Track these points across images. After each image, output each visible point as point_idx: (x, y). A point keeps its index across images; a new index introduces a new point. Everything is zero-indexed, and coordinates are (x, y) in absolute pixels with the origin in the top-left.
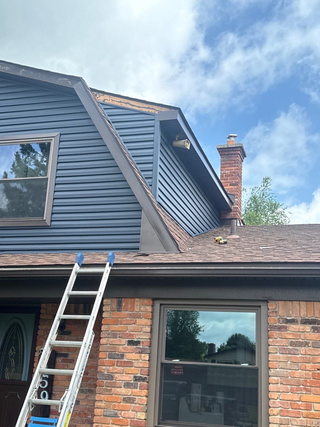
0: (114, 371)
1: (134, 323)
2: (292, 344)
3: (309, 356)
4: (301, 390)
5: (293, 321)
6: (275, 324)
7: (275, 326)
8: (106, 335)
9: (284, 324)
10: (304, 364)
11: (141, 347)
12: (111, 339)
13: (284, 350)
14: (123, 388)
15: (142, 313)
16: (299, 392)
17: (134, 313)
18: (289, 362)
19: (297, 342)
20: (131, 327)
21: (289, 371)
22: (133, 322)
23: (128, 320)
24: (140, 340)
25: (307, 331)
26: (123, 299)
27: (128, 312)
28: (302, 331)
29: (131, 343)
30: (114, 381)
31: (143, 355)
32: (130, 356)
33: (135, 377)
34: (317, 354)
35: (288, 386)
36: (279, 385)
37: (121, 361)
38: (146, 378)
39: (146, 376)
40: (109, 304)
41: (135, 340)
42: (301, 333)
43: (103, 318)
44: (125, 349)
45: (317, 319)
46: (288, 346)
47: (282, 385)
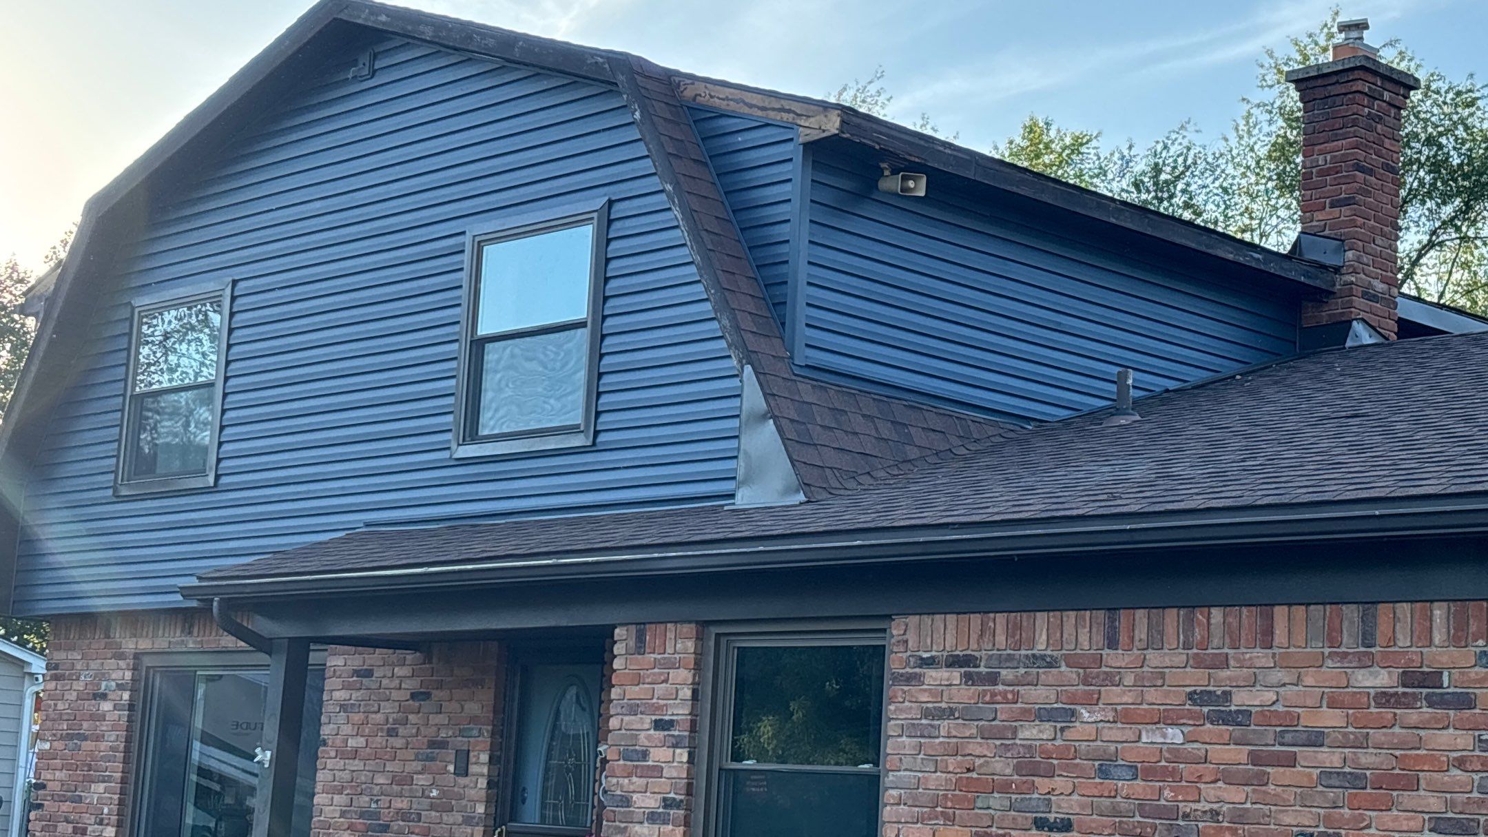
0: (632, 788)
1: (666, 681)
2: (927, 714)
3: (954, 740)
4: (937, 818)
5: (930, 663)
6: (901, 671)
7: (902, 675)
8: (619, 710)
9: (917, 670)
10: (946, 758)
11: (676, 733)
12: (626, 718)
13: (911, 730)
14: (646, 824)
15: (677, 656)
16: (933, 822)
17: (665, 658)
18: (921, 756)
19: (935, 708)
20: (660, 689)
21: (920, 775)
22: (662, 678)
23: (654, 674)
24: (674, 718)
25: (954, 682)
26: (647, 626)
27: (655, 656)
28: (946, 683)
29: (659, 725)
30: (631, 809)
31: (678, 751)
32: (659, 755)
33: (665, 799)
34: (967, 735)
35: (917, 809)
36: (902, 806)
37: (643, 766)
38: (681, 801)
39: (682, 797)
40: (624, 637)
41: (667, 718)
42: (945, 688)
43: (615, 671)
44: (649, 738)
45: (973, 653)
46: (921, 719)
47: (906, 808)
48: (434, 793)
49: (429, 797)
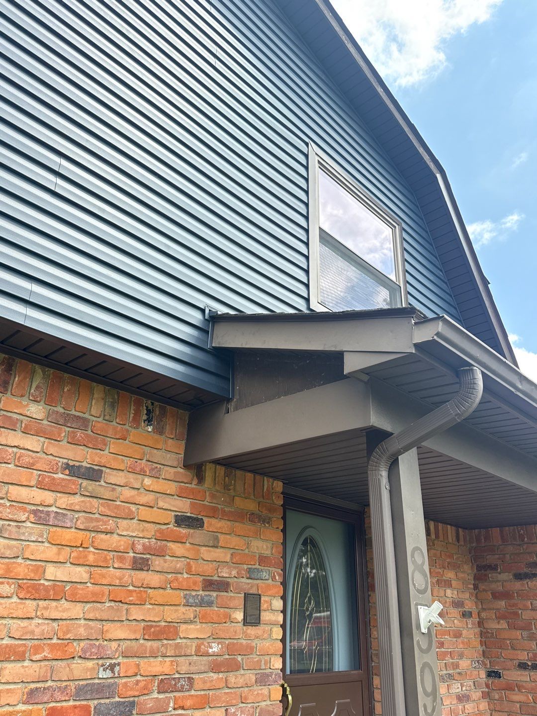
48: (215, 648)
49: (207, 655)
